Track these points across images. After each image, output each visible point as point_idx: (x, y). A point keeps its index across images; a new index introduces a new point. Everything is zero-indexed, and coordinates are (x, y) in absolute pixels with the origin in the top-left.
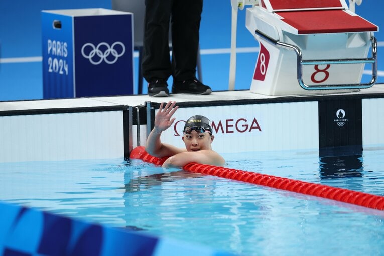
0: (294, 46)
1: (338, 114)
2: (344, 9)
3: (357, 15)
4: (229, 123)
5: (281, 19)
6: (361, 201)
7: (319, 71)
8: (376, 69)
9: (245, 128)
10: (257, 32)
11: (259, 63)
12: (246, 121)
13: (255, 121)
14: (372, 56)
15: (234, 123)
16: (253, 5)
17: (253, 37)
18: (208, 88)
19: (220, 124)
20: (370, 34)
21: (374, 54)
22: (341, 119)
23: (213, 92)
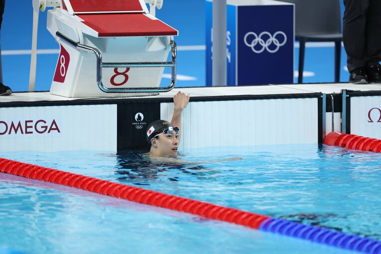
0: (94, 49)
1: (136, 117)
2: (144, 13)
3: (157, 19)
4: (29, 124)
5: (82, 22)
6: (168, 203)
7: (118, 74)
8: (175, 73)
9: (44, 129)
10: (58, 34)
11: (59, 64)
12: (45, 122)
13: (54, 122)
14: (171, 60)
15: (33, 124)
16: (55, 7)
17: (54, 39)
18: (8, 88)
19: (19, 125)
20: (170, 38)
21: (174, 58)
22: (139, 122)
23: (13, 92)
